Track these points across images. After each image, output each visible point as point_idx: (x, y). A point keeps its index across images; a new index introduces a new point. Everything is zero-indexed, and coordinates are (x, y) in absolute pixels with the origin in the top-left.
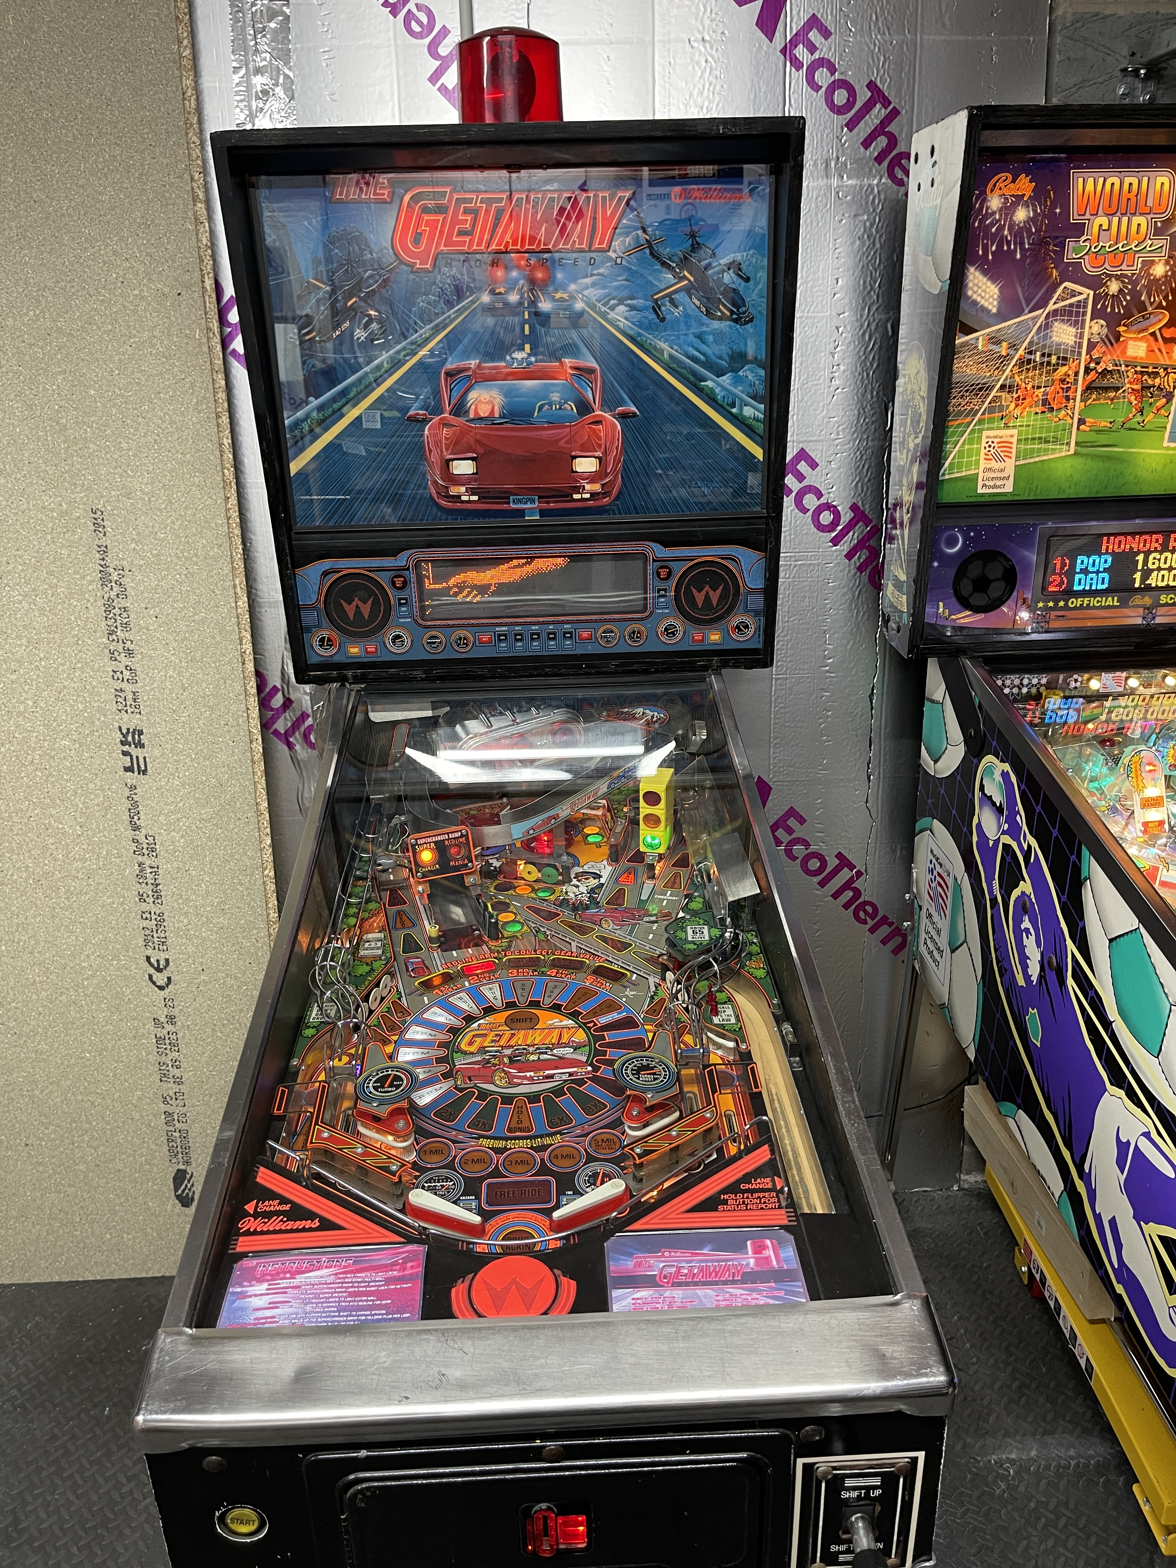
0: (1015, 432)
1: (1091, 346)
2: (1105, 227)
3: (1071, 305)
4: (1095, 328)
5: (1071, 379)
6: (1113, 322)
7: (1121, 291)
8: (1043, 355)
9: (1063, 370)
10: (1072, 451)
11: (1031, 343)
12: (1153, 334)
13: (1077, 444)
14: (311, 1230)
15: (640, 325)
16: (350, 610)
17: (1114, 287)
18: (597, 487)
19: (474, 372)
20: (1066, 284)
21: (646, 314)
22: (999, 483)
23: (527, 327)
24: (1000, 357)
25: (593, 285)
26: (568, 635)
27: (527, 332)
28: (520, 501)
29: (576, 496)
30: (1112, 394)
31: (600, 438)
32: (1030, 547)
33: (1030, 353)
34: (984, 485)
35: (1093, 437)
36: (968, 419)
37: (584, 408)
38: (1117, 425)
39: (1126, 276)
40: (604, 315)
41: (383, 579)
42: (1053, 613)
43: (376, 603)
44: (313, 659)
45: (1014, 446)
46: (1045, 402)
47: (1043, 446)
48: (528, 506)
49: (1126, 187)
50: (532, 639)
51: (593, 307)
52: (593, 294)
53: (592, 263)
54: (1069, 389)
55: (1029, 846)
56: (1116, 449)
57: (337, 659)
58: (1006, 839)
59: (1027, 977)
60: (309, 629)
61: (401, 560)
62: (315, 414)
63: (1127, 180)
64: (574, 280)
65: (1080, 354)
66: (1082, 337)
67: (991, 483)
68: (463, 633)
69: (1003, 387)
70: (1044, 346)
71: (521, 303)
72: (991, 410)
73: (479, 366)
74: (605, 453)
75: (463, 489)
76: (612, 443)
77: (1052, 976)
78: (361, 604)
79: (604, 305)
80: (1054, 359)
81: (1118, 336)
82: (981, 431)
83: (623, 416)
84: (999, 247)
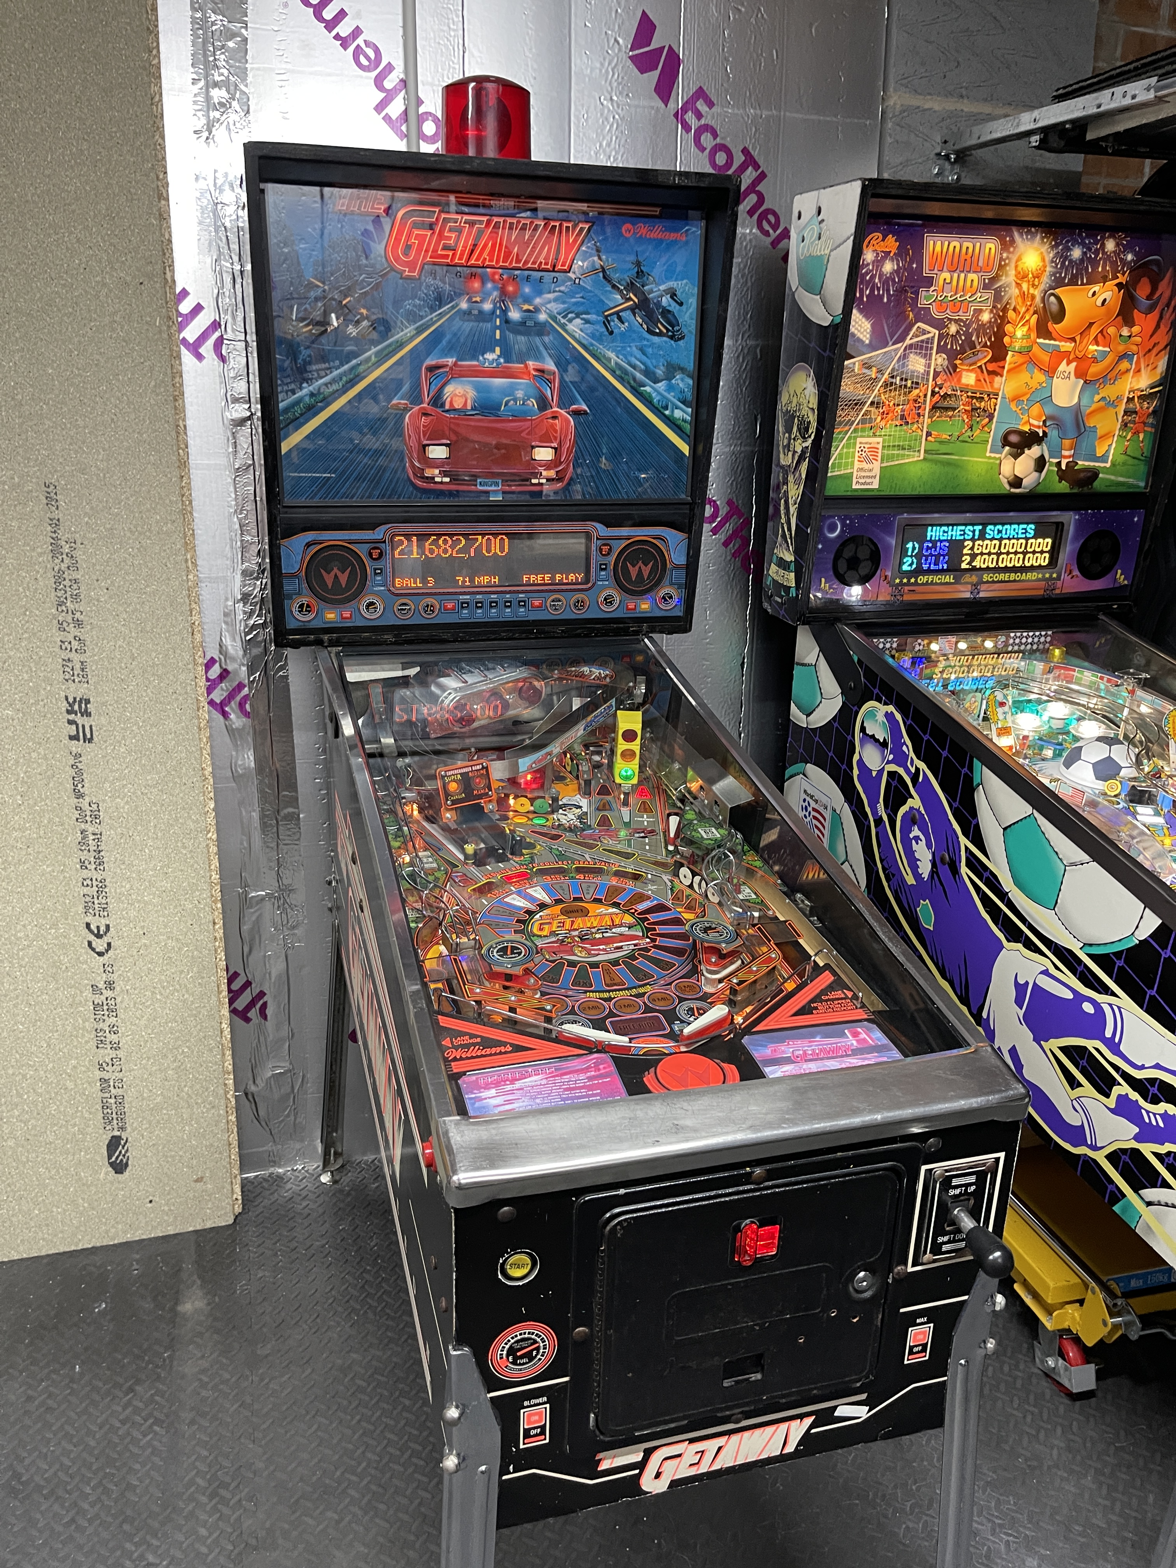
0: (880, 440)
1: (936, 374)
2: (948, 281)
3: (922, 341)
4: (939, 360)
5: (921, 400)
6: (952, 356)
7: (958, 332)
8: (901, 379)
9: (915, 392)
10: (922, 457)
11: (893, 369)
12: (980, 367)
13: (925, 451)
14: (506, 1053)
15: (593, 336)
16: (329, 579)
17: (953, 329)
18: (552, 474)
19: (451, 369)
20: (919, 324)
21: (598, 327)
22: (868, 480)
23: (498, 332)
24: (871, 379)
25: (556, 300)
26: (523, 603)
27: (498, 337)
28: (486, 484)
29: (534, 481)
30: (950, 413)
31: (556, 431)
32: (890, 534)
33: (892, 377)
34: (857, 482)
35: (936, 446)
36: (847, 428)
37: (543, 404)
38: (954, 438)
39: (961, 320)
40: (563, 326)
41: (362, 551)
42: (906, 588)
43: (353, 574)
44: (291, 624)
45: (880, 451)
46: (903, 417)
47: (901, 452)
48: (493, 488)
49: (964, 250)
50: (491, 607)
51: (554, 318)
52: (555, 307)
53: (555, 281)
54: (919, 407)
55: (917, 769)
56: (953, 457)
57: (314, 625)
58: (893, 767)
59: (917, 876)
60: (290, 597)
61: (378, 533)
62: (307, 399)
63: (965, 244)
64: (540, 293)
65: (928, 380)
66: (929, 367)
67: (862, 481)
68: (430, 600)
69: (872, 403)
70: (902, 373)
71: (493, 312)
72: (863, 421)
73: (455, 364)
74: (560, 444)
75: (437, 471)
76: (566, 436)
77: (944, 871)
78: (339, 574)
79: (564, 317)
80: (909, 383)
81: (955, 367)
82: (855, 438)
83: (576, 413)
84: (872, 291)
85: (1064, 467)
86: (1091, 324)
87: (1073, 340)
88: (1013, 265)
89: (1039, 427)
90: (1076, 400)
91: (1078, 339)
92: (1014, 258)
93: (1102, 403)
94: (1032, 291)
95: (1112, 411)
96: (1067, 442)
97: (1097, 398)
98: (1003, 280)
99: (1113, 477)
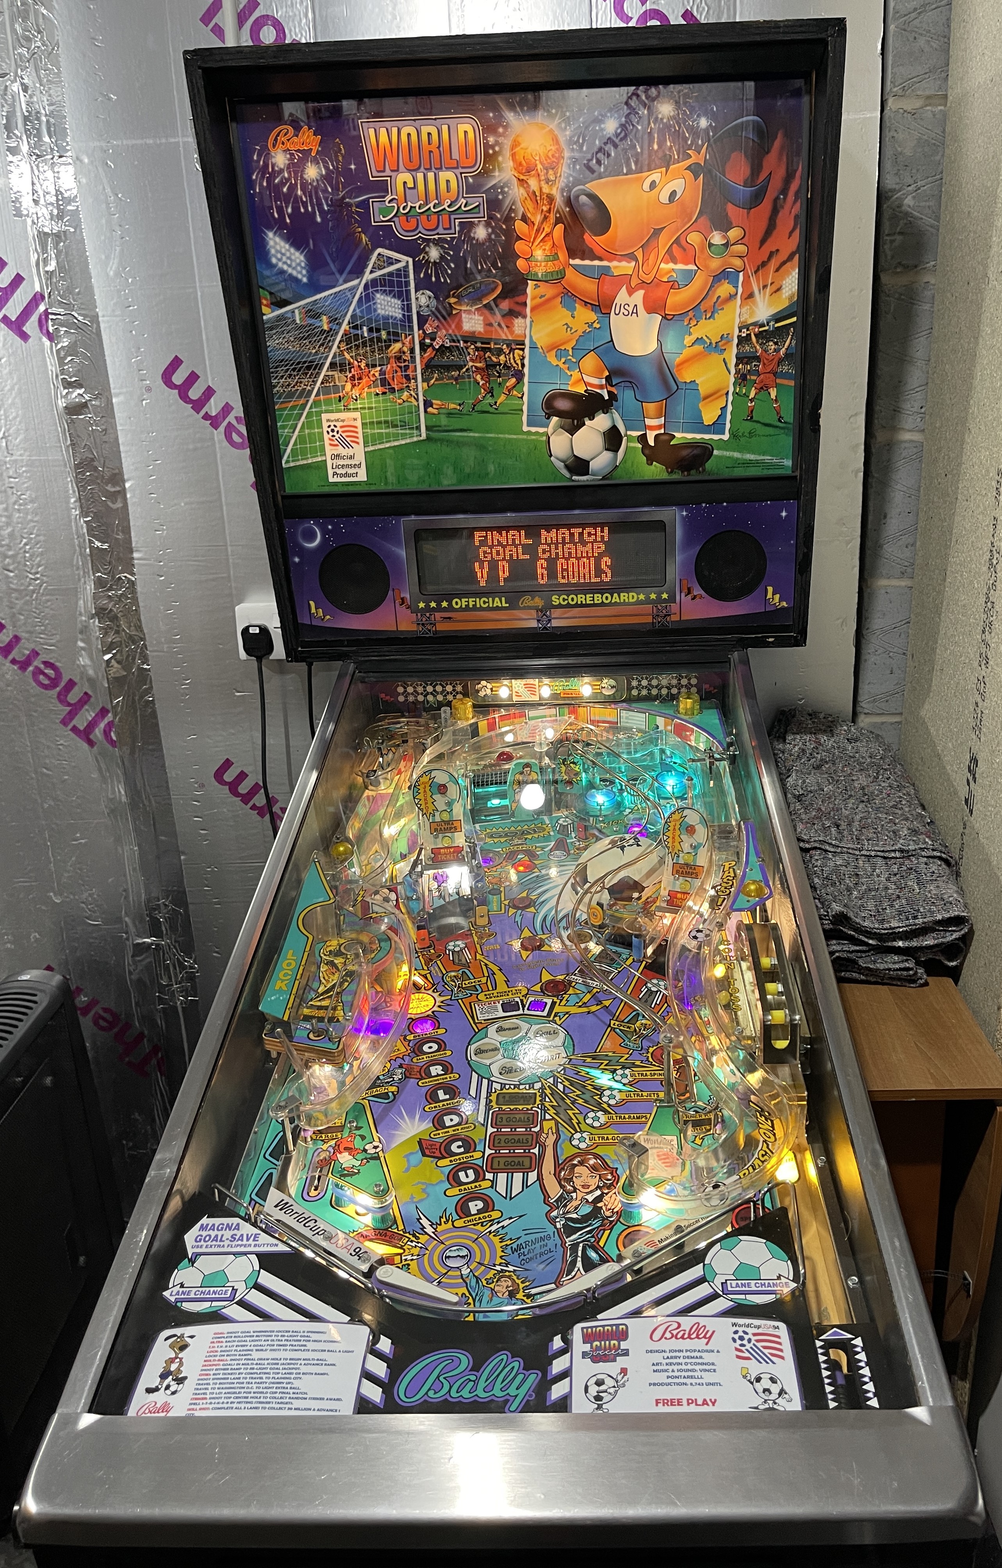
0: (357, 415)
1: (422, 320)
2: (410, 184)
3: (390, 274)
4: (422, 299)
6: (441, 292)
7: (442, 257)
8: (370, 330)
9: (397, 346)
10: (424, 436)
11: (354, 316)
12: (488, 306)
13: (428, 428)
17: (434, 254)
20: (379, 250)
22: (350, 471)
24: (323, 332)
30: (455, 373)
32: (396, 541)
33: (355, 327)
34: (335, 474)
36: (302, 401)
38: (467, 408)
39: (445, 240)
42: (437, 615)
45: (360, 430)
47: (391, 430)
49: (424, 137)
56: (471, 434)
63: (425, 130)
66: (409, 309)
67: (343, 471)
69: (333, 365)
70: (370, 320)
72: (324, 390)
80: (384, 335)
81: (449, 308)
82: (319, 414)
84: (296, 209)
85: (651, 442)
86: (657, 232)
87: (632, 257)
88: (507, 153)
89: (601, 387)
90: (653, 346)
91: (639, 255)
92: (507, 143)
93: (698, 348)
94: (546, 189)
95: (716, 358)
96: (651, 407)
97: (688, 340)
98: (498, 177)
99: (736, 455)
